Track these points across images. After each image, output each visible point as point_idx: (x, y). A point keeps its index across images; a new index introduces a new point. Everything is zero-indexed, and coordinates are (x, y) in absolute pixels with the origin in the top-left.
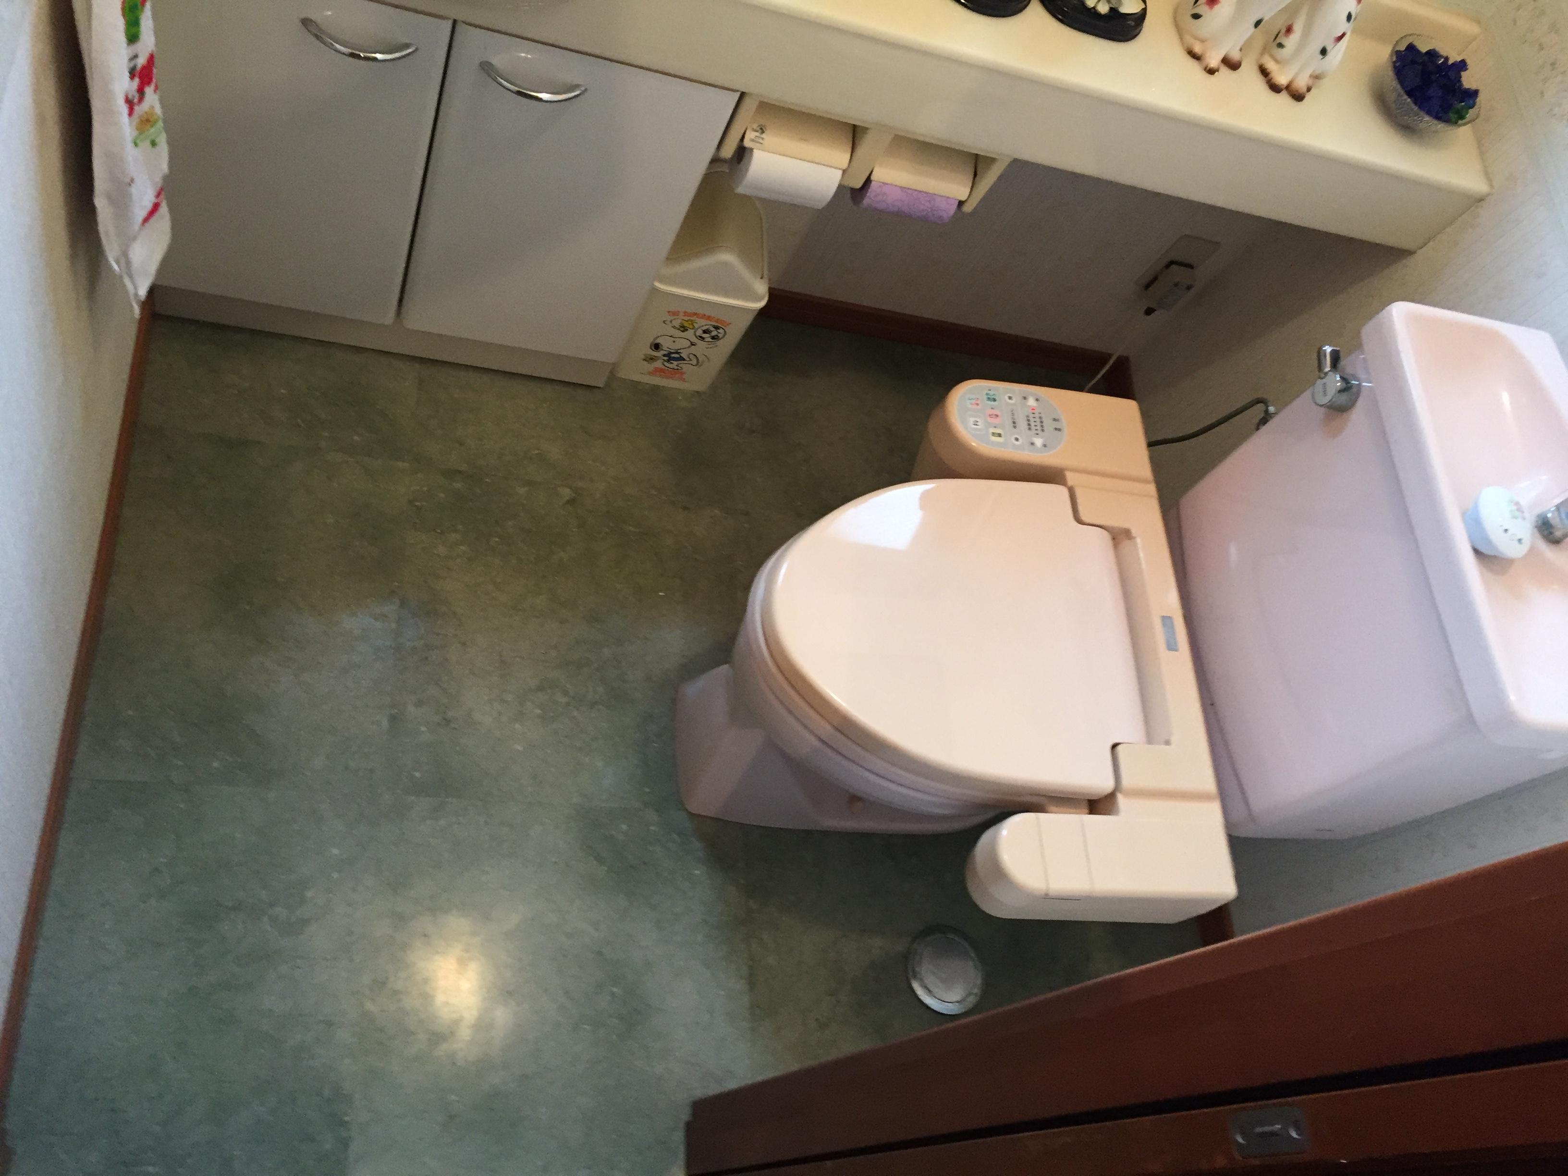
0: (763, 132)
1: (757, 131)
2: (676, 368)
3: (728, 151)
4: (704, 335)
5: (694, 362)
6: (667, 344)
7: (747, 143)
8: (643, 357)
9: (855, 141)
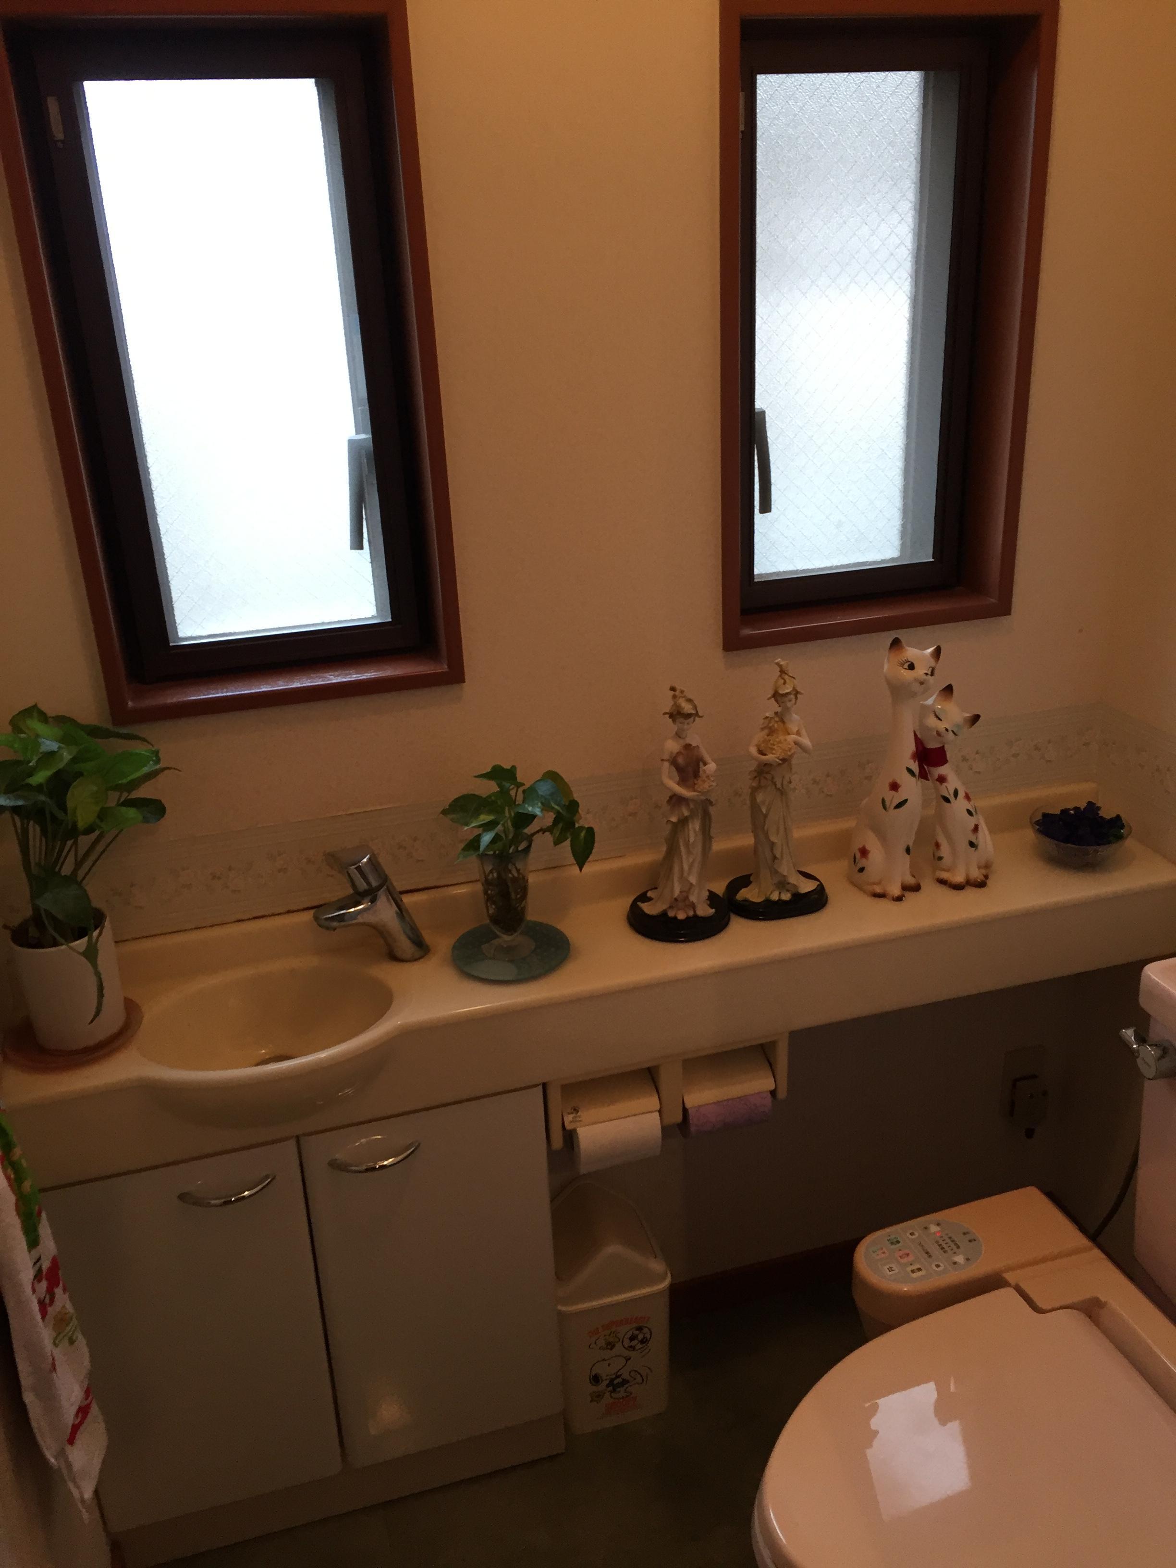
0: (578, 1112)
1: (572, 1113)
2: (625, 1395)
3: (558, 1142)
4: (634, 1343)
5: (639, 1379)
6: (605, 1371)
7: (569, 1126)
8: (589, 1399)
9: (656, 1084)
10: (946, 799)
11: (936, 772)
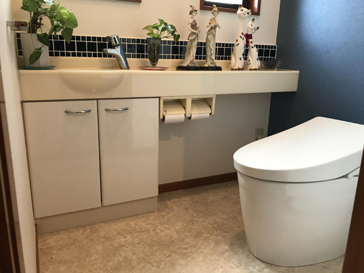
1: (165, 111)
7: (164, 114)
9: (184, 108)
10: (252, 47)
11: (250, 40)
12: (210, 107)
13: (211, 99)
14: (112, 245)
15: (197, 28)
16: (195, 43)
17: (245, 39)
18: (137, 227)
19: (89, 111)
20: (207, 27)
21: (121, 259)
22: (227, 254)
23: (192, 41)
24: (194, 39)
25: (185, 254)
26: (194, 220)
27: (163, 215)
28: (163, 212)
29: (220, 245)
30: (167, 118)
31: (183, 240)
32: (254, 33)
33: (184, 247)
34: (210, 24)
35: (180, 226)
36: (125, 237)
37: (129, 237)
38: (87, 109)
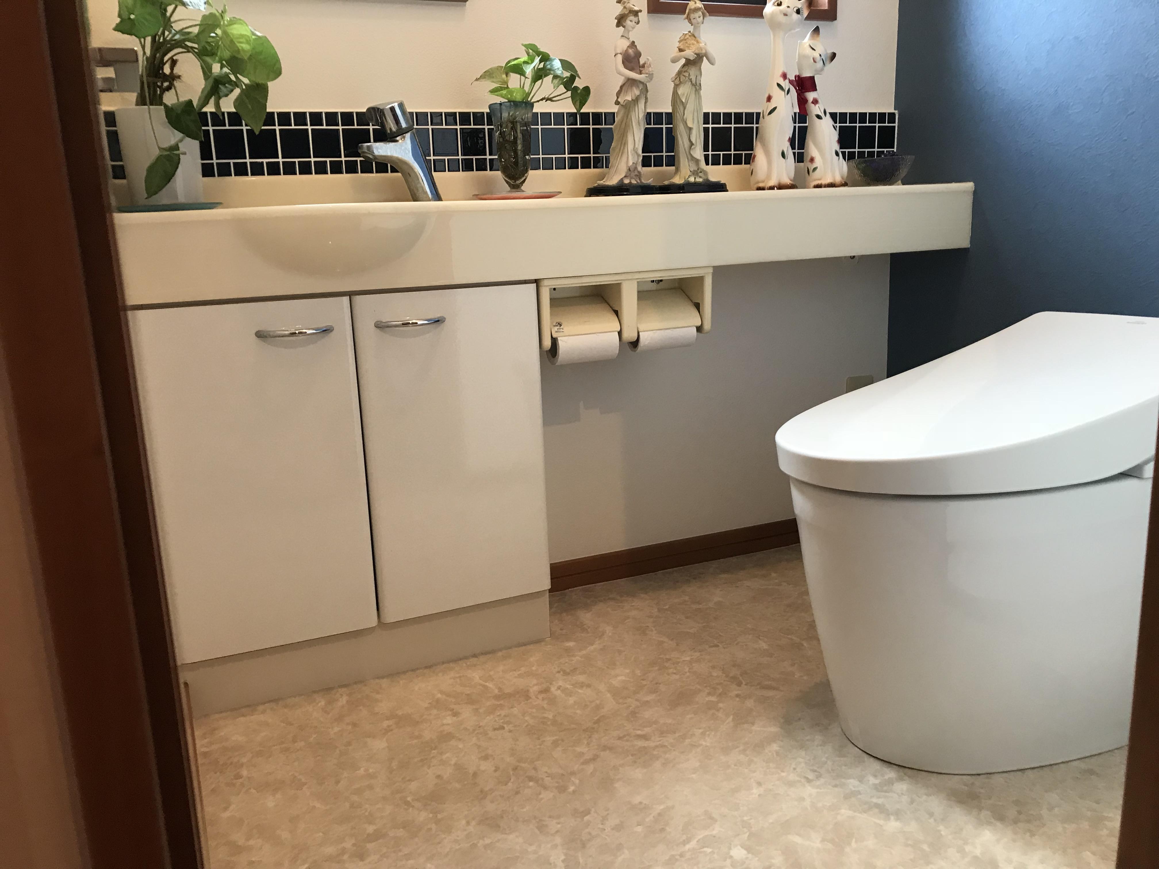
0: (562, 326)
1: (558, 326)
3: (547, 345)
7: (554, 335)
9: (616, 313)
10: (819, 117)
11: (811, 96)
12: (698, 306)
13: (700, 280)
14: (419, 737)
15: (643, 66)
16: (639, 114)
17: (793, 91)
18: (490, 685)
19: (326, 331)
20: (674, 61)
21: (447, 772)
22: (775, 747)
23: (628, 107)
24: (636, 101)
25: (644, 750)
26: (668, 660)
27: (568, 650)
28: (568, 640)
29: (753, 724)
30: (563, 344)
31: (633, 714)
32: (820, 71)
33: (639, 732)
34: (681, 50)
35: (623, 678)
36: (455, 714)
37: (467, 713)
38: (323, 325)
